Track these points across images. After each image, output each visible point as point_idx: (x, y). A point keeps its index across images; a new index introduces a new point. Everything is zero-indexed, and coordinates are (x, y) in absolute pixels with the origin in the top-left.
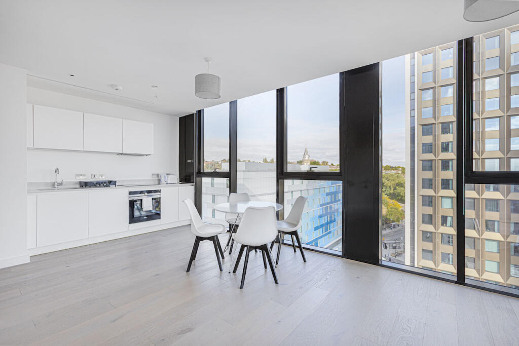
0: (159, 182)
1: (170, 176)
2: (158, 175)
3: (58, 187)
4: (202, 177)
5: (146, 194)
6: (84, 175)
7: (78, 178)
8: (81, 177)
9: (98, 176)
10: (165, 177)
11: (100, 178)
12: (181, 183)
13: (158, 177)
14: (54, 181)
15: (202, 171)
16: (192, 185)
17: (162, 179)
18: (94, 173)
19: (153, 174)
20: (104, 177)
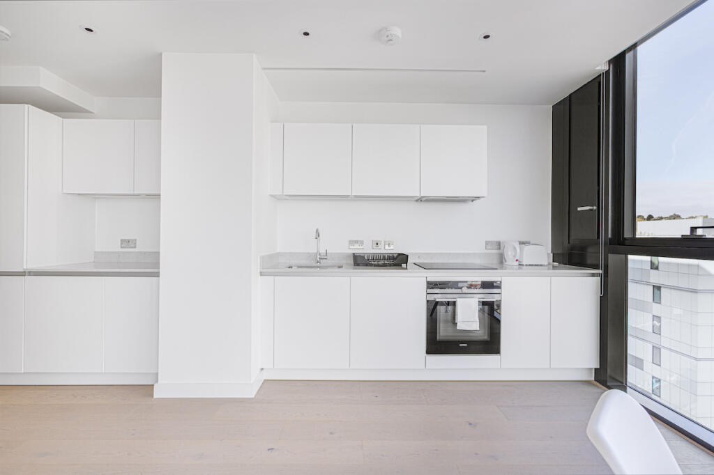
0: (501, 260)
1: (527, 248)
2: (499, 244)
3: (321, 261)
4: (626, 254)
5: (465, 290)
6: (362, 243)
7: (352, 247)
8: (357, 246)
9: (383, 243)
10: (515, 248)
11: (387, 247)
12: (556, 264)
13: (500, 249)
14: (316, 251)
15: (627, 234)
16: (593, 275)
17: (509, 255)
18: (377, 239)
19: (487, 243)
20: (392, 247)
